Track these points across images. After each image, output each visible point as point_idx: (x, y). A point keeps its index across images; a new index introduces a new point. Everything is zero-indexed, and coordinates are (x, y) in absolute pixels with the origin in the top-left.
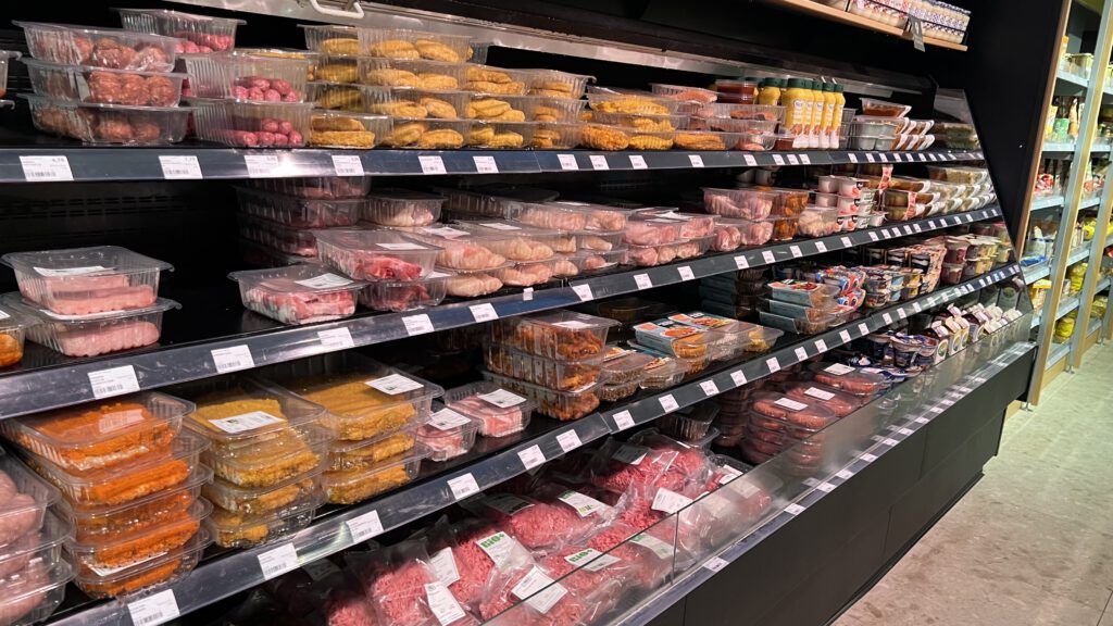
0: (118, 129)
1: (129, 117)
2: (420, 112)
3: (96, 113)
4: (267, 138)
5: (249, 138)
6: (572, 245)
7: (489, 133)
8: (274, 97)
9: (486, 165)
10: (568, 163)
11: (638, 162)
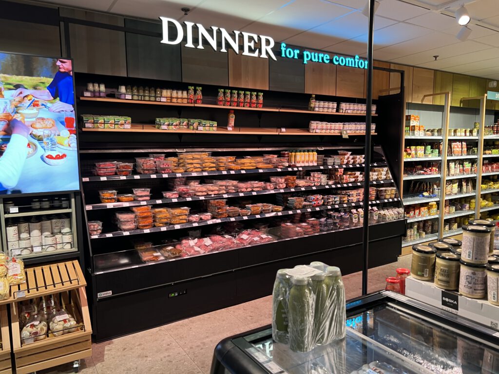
0: (146, 172)
1: (148, 170)
2: (192, 166)
3: (144, 170)
4: (166, 172)
5: (163, 172)
6: (224, 187)
7: (207, 169)
8: (167, 166)
9: (205, 174)
10: (225, 173)
11: (243, 172)
